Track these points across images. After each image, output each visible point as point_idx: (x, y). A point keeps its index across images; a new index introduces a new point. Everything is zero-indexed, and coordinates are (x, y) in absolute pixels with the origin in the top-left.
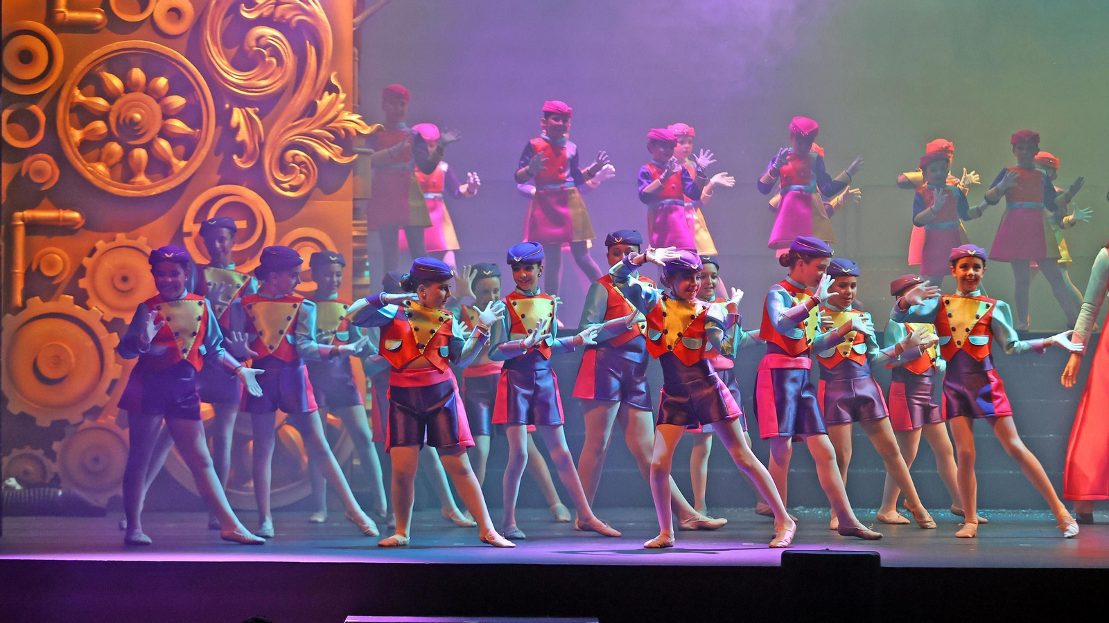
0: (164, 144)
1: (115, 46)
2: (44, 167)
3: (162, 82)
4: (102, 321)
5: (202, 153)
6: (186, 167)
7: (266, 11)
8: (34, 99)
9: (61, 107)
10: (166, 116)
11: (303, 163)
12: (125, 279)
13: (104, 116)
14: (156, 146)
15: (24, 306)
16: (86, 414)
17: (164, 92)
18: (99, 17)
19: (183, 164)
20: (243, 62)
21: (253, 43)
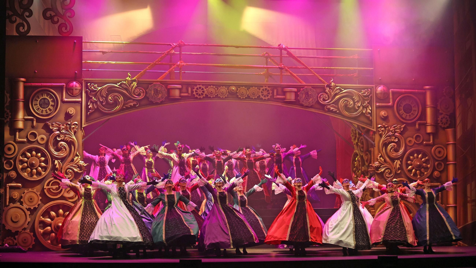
0: (40, 168)
1: (29, 146)
2: (13, 174)
3: (39, 154)
4: (26, 208)
5: (48, 170)
6: (45, 174)
7: (62, 138)
8: (11, 159)
9: (17, 160)
10: (40, 162)
11: (71, 172)
12: (31, 199)
13: (27, 162)
14: (38, 169)
15: (9, 205)
16: (22, 230)
17: (40, 157)
18: (25, 140)
19: (44, 173)
20: (58, 150)
21: (60, 146)
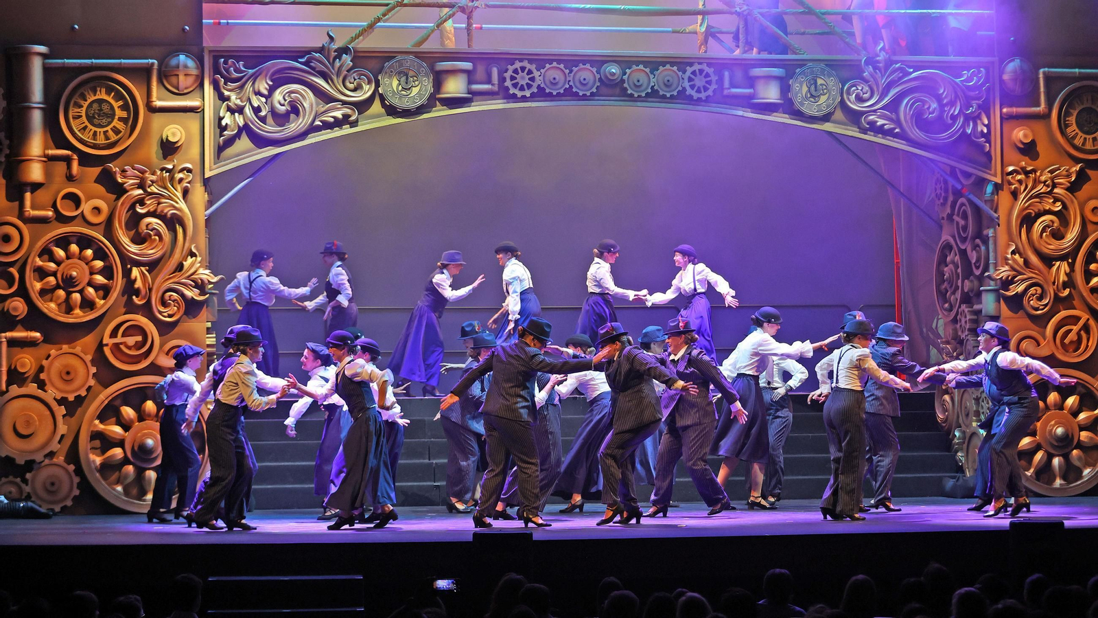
0: (91, 290)
1: (60, 231)
2: (18, 307)
3: (89, 252)
4: (55, 399)
5: (114, 295)
6: (104, 304)
7: (152, 208)
8: (12, 264)
9: (28, 269)
10: (92, 273)
11: (176, 300)
12: (68, 373)
13: (54, 274)
14: (86, 292)
15: (7, 391)
16: (46, 456)
17: (91, 258)
18: (50, 213)
19: (102, 302)
20: (139, 239)
21: (144, 228)
